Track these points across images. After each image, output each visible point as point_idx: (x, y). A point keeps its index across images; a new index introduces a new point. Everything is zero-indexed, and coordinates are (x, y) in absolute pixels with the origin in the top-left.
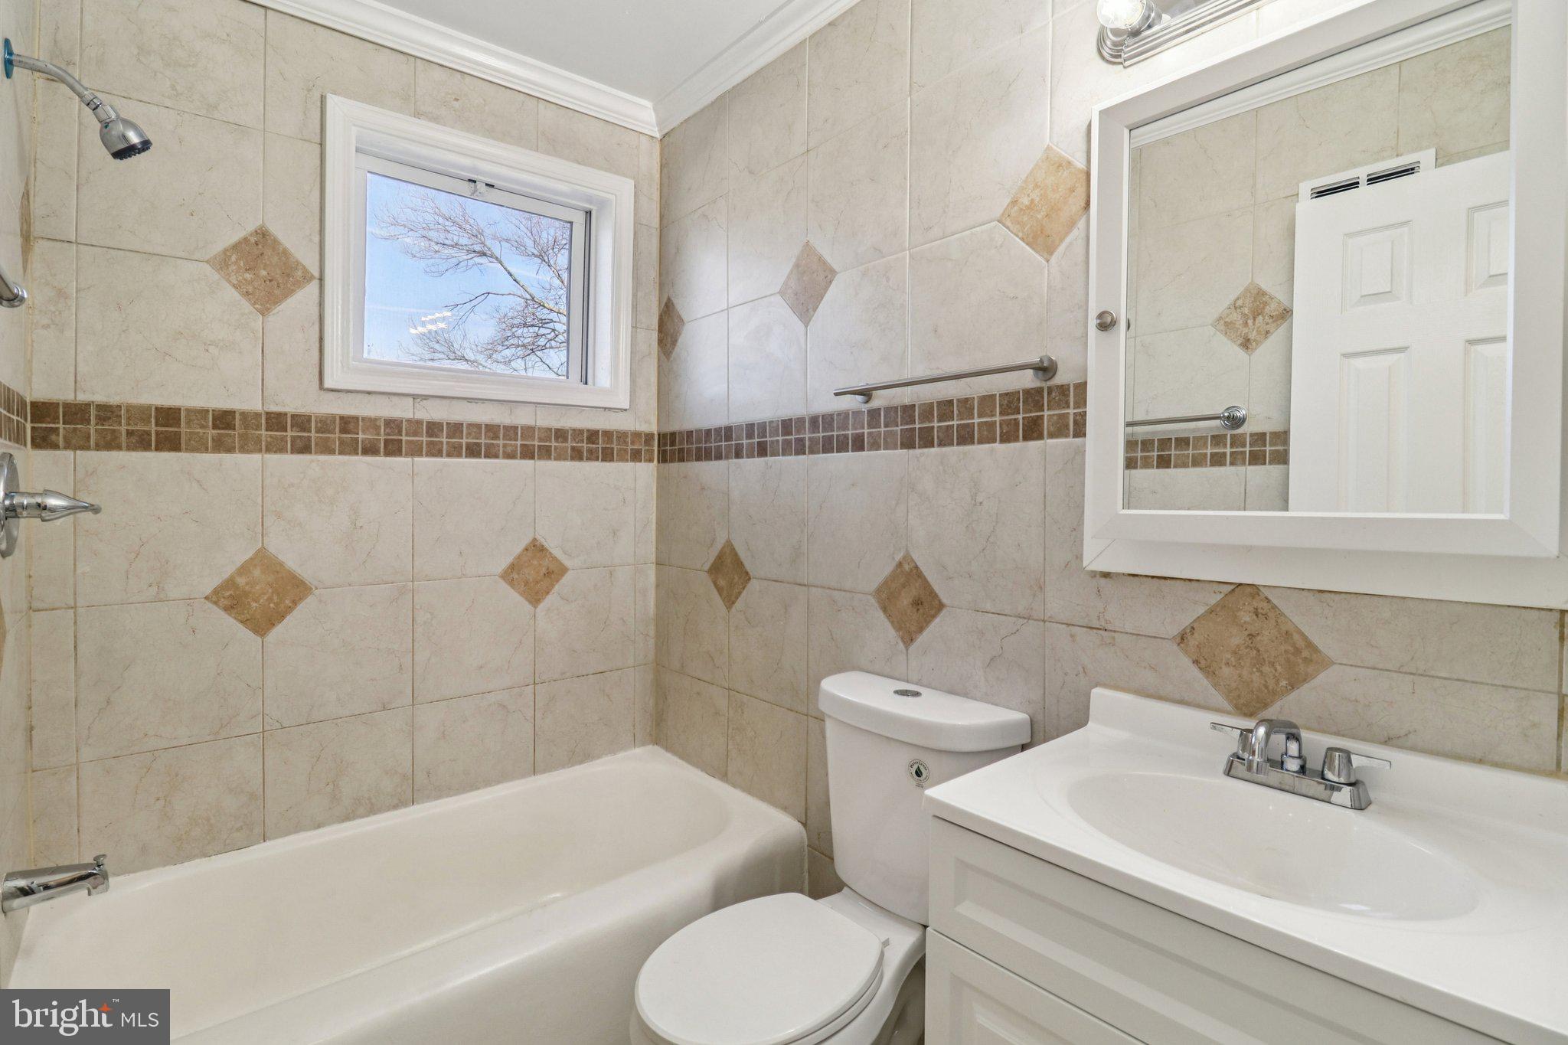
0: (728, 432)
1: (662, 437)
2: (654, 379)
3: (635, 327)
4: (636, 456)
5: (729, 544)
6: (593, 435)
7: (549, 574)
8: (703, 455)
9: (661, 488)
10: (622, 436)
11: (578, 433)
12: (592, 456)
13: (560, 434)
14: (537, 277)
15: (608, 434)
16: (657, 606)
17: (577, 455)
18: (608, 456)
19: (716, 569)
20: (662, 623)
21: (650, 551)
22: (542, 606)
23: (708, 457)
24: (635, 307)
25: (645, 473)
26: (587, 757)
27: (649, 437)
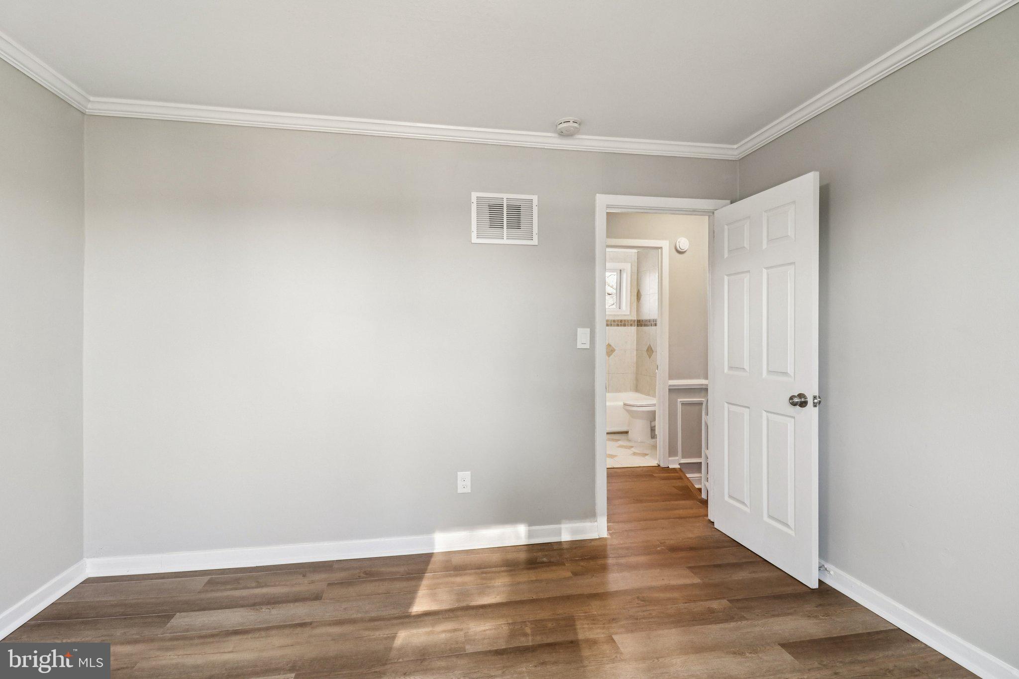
0: (650, 321)
1: (637, 321)
2: (636, 307)
3: (631, 296)
4: (631, 325)
5: (650, 345)
6: (621, 321)
7: (612, 351)
8: (646, 325)
9: (637, 334)
10: (628, 321)
11: (618, 321)
12: (621, 325)
13: (614, 321)
14: (607, 294)
15: (625, 321)
16: (636, 360)
17: (618, 325)
18: (625, 325)
19: (647, 350)
20: (637, 363)
21: (635, 346)
22: (610, 357)
23: (646, 326)
24: (631, 292)
25: (634, 329)
26: (620, 391)
27: (634, 321)
